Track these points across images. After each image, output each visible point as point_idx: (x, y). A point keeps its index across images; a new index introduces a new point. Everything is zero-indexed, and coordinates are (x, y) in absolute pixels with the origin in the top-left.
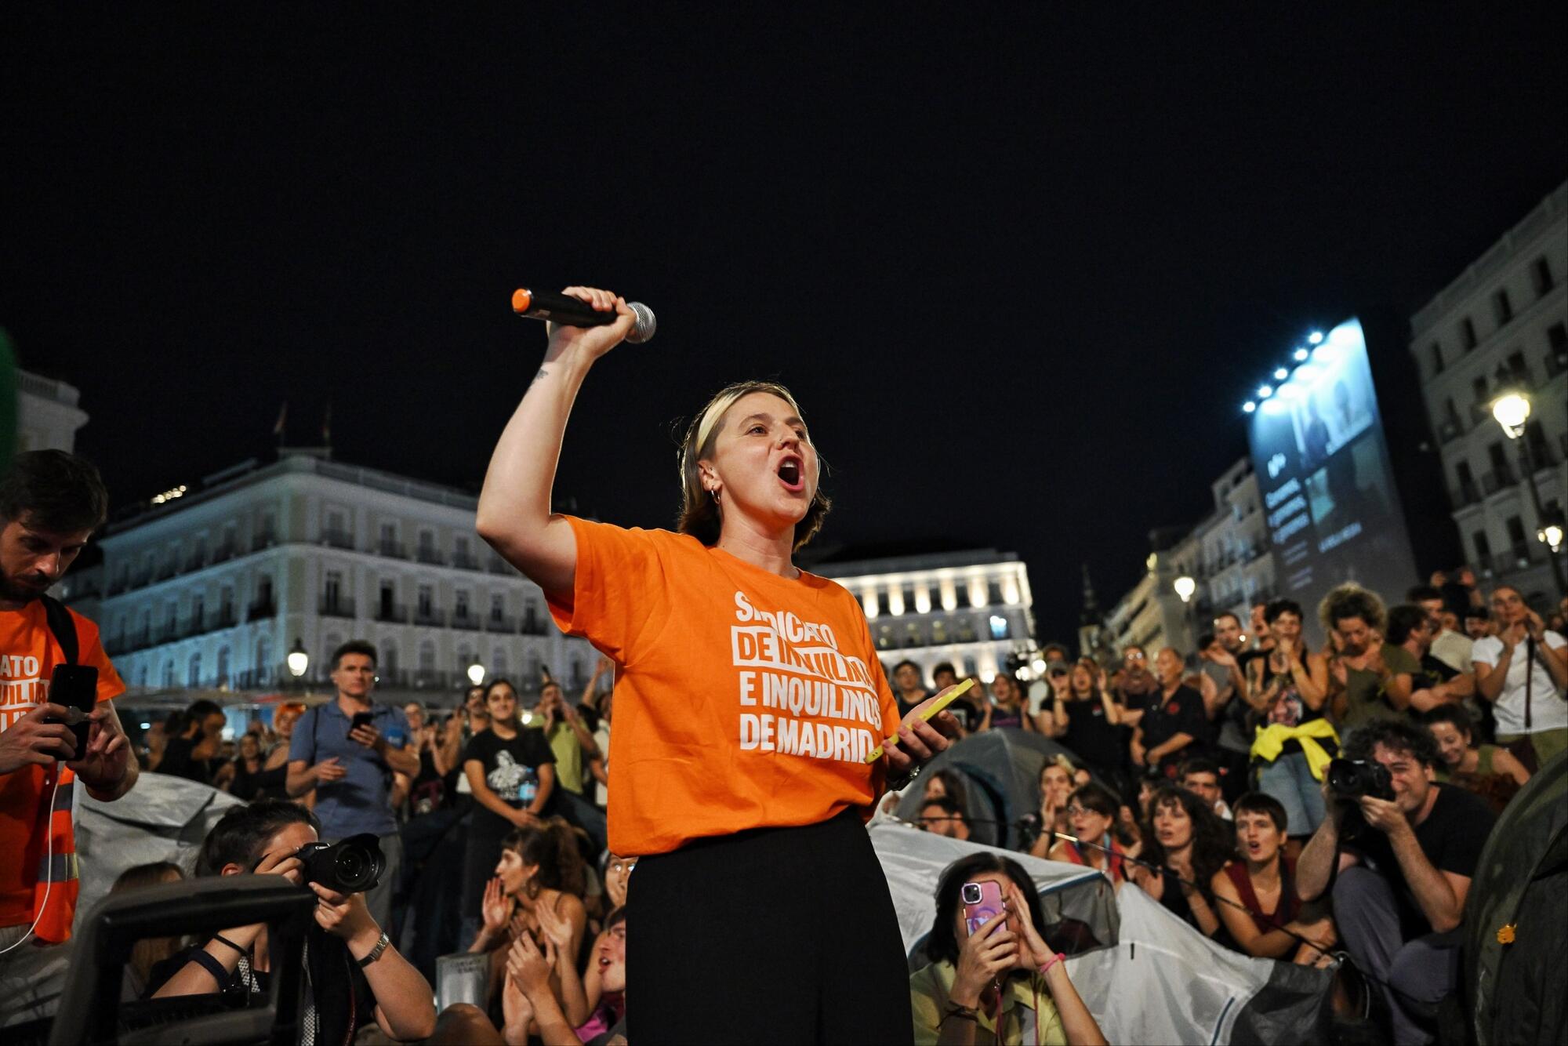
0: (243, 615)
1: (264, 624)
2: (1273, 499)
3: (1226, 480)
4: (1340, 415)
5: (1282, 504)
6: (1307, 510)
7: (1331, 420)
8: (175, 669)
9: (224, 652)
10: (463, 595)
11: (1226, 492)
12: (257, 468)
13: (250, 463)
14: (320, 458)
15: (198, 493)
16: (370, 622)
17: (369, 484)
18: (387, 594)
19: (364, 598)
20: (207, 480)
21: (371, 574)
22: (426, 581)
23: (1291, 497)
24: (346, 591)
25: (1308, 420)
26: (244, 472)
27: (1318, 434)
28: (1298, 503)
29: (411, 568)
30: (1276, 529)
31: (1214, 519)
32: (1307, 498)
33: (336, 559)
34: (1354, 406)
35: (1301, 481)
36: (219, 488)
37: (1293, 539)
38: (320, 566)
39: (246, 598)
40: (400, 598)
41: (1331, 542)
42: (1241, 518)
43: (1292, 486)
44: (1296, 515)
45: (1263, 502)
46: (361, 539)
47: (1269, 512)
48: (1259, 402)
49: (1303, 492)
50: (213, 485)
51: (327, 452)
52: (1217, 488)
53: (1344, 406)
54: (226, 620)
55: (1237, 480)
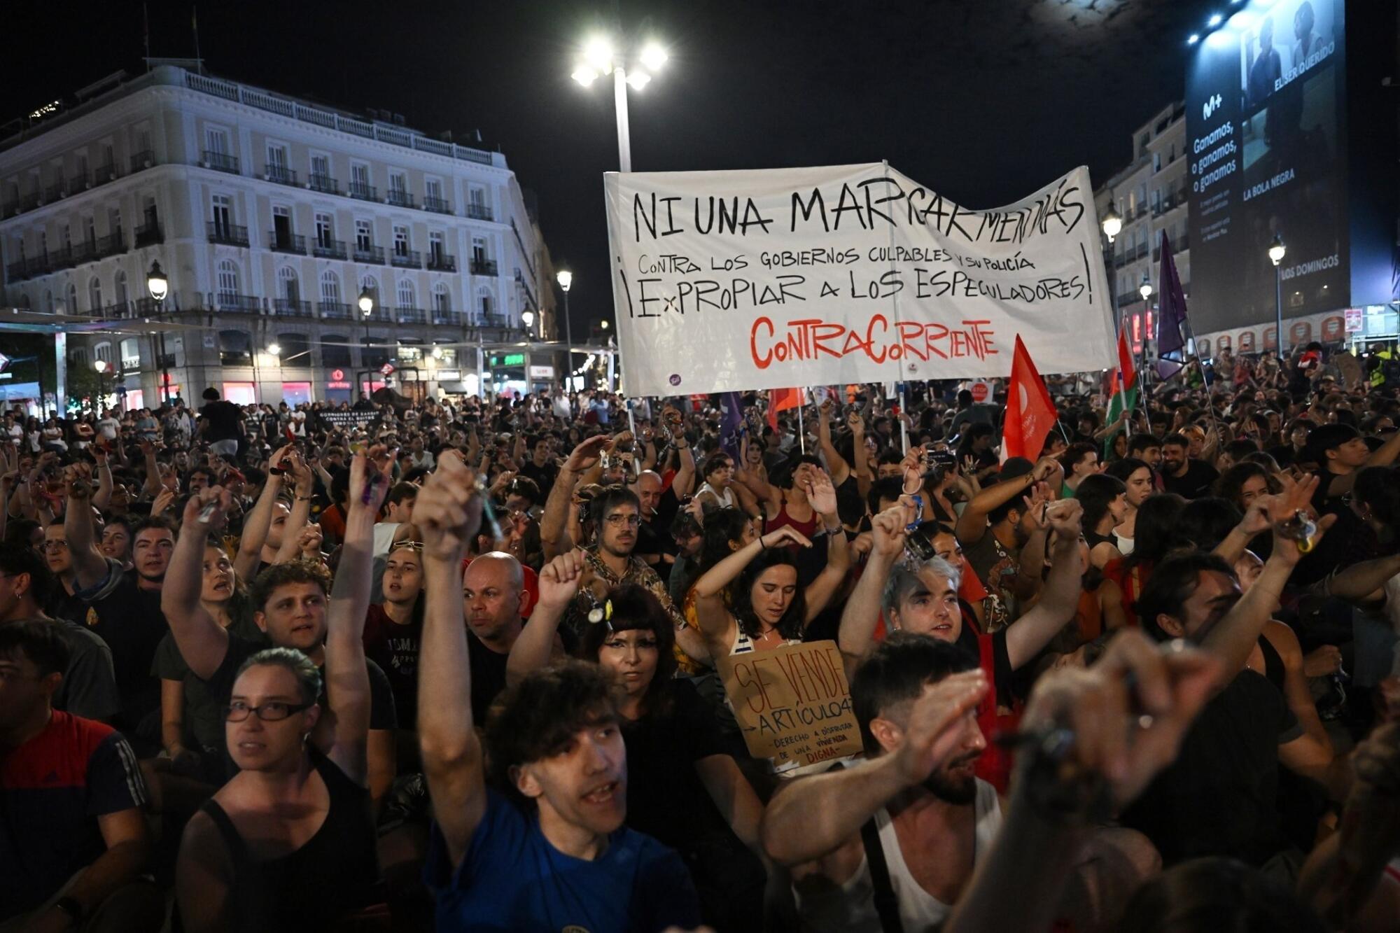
0: (132, 240)
1: (154, 249)
2: (1200, 145)
3: (1151, 126)
4: (1297, 44)
5: (1210, 149)
6: (1237, 156)
7: (1285, 50)
8: (77, 294)
9: (121, 278)
10: (365, 227)
11: (1147, 140)
12: (124, 80)
13: (118, 75)
14: (189, 69)
15: (73, 108)
16: (267, 252)
17: (251, 102)
18: (282, 223)
19: (258, 227)
20: (78, 94)
21: (262, 201)
22: (323, 211)
23: (1221, 142)
24: (237, 219)
25: (1257, 52)
26: (114, 85)
27: (1268, 65)
28: (1230, 147)
29: (305, 196)
30: (1198, 177)
31: (1129, 169)
32: (1239, 145)
33: (224, 184)
34: (1315, 33)
35: (1236, 126)
36: (91, 101)
37: (1215, 188)
38: (205, 190)
39: (133, 222)
40: (296, 228)
41: (1258, 190)
42: (1159, 168)
43: (1227, 129)
44: (1223, 161)
45: (1188, 149)
46: (246, 163)
47: (1193, 158)
48: (1205, 33)
49: (1237, 137)
50: (85, 99)
51: (199, 62)
52: (1137, 137)
53: (1304, 35)
54: (117, 245)
55: (1161, 127)
